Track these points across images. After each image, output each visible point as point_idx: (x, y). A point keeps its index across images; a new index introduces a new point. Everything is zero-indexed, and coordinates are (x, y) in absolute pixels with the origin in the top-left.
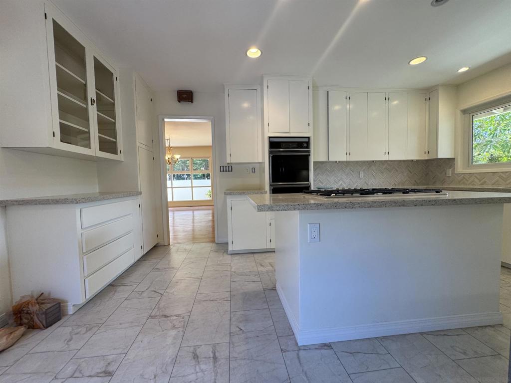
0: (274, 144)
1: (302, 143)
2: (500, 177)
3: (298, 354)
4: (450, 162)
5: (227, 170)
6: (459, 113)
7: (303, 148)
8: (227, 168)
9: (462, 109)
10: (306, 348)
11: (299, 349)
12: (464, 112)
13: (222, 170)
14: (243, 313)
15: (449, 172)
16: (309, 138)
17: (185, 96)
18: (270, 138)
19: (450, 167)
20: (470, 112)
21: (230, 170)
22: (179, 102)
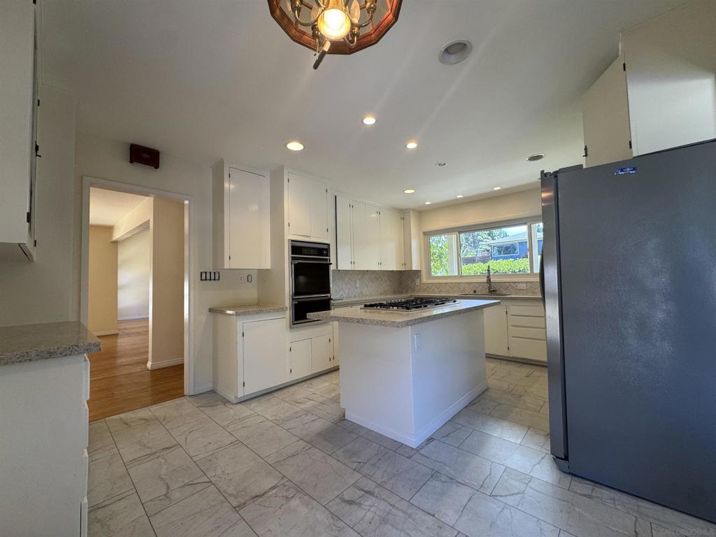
0: (297, 249)
1: (323, 249)
2: (449, 286)
3: (420, 454)
4: (418, 273)
5: (213, 278)
6: (422, 234)
7: (322, 256)
8: (213, 275)
9: (424, 231)
10: (421, 447)
11: (417, 450)
12: (425, 233)
13: (204, 278)
14: (342, 450)
15: (418, 282)
16: (329, 245)
17: (144, 156)
18: (292, 241)
19: (418, 278)
20: (428, 234)
21: (217, 278)
22: (131, 162)
